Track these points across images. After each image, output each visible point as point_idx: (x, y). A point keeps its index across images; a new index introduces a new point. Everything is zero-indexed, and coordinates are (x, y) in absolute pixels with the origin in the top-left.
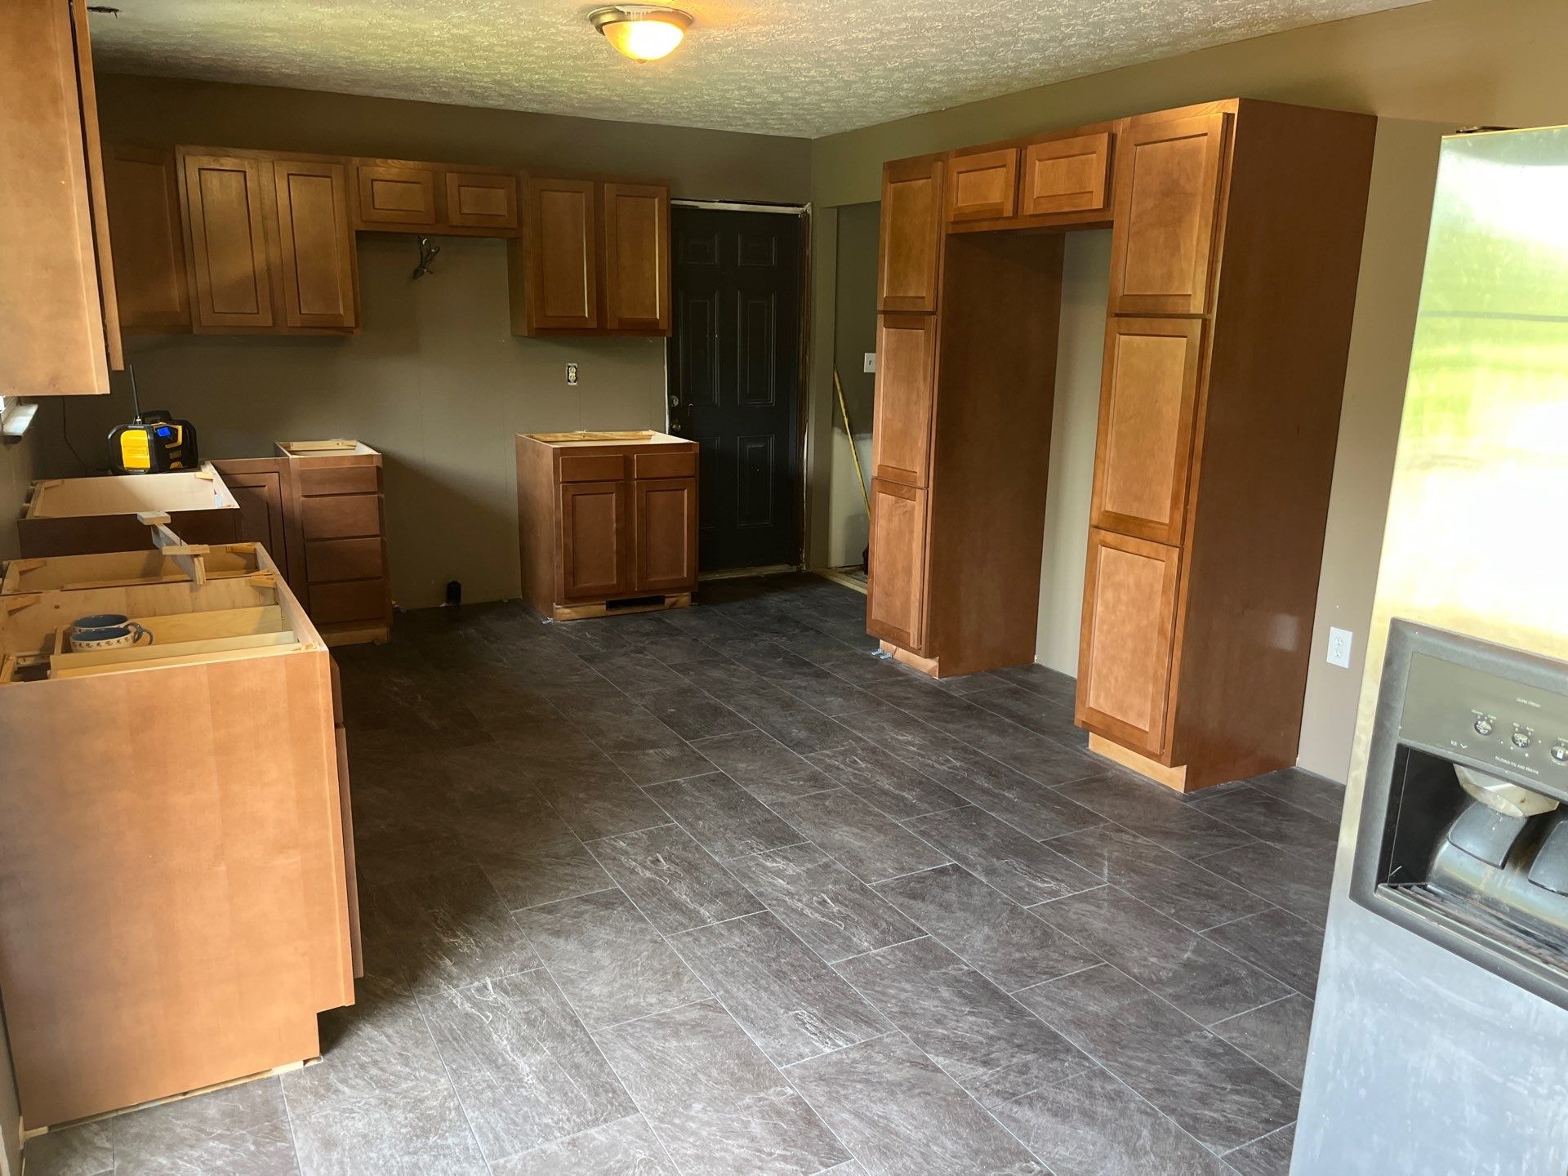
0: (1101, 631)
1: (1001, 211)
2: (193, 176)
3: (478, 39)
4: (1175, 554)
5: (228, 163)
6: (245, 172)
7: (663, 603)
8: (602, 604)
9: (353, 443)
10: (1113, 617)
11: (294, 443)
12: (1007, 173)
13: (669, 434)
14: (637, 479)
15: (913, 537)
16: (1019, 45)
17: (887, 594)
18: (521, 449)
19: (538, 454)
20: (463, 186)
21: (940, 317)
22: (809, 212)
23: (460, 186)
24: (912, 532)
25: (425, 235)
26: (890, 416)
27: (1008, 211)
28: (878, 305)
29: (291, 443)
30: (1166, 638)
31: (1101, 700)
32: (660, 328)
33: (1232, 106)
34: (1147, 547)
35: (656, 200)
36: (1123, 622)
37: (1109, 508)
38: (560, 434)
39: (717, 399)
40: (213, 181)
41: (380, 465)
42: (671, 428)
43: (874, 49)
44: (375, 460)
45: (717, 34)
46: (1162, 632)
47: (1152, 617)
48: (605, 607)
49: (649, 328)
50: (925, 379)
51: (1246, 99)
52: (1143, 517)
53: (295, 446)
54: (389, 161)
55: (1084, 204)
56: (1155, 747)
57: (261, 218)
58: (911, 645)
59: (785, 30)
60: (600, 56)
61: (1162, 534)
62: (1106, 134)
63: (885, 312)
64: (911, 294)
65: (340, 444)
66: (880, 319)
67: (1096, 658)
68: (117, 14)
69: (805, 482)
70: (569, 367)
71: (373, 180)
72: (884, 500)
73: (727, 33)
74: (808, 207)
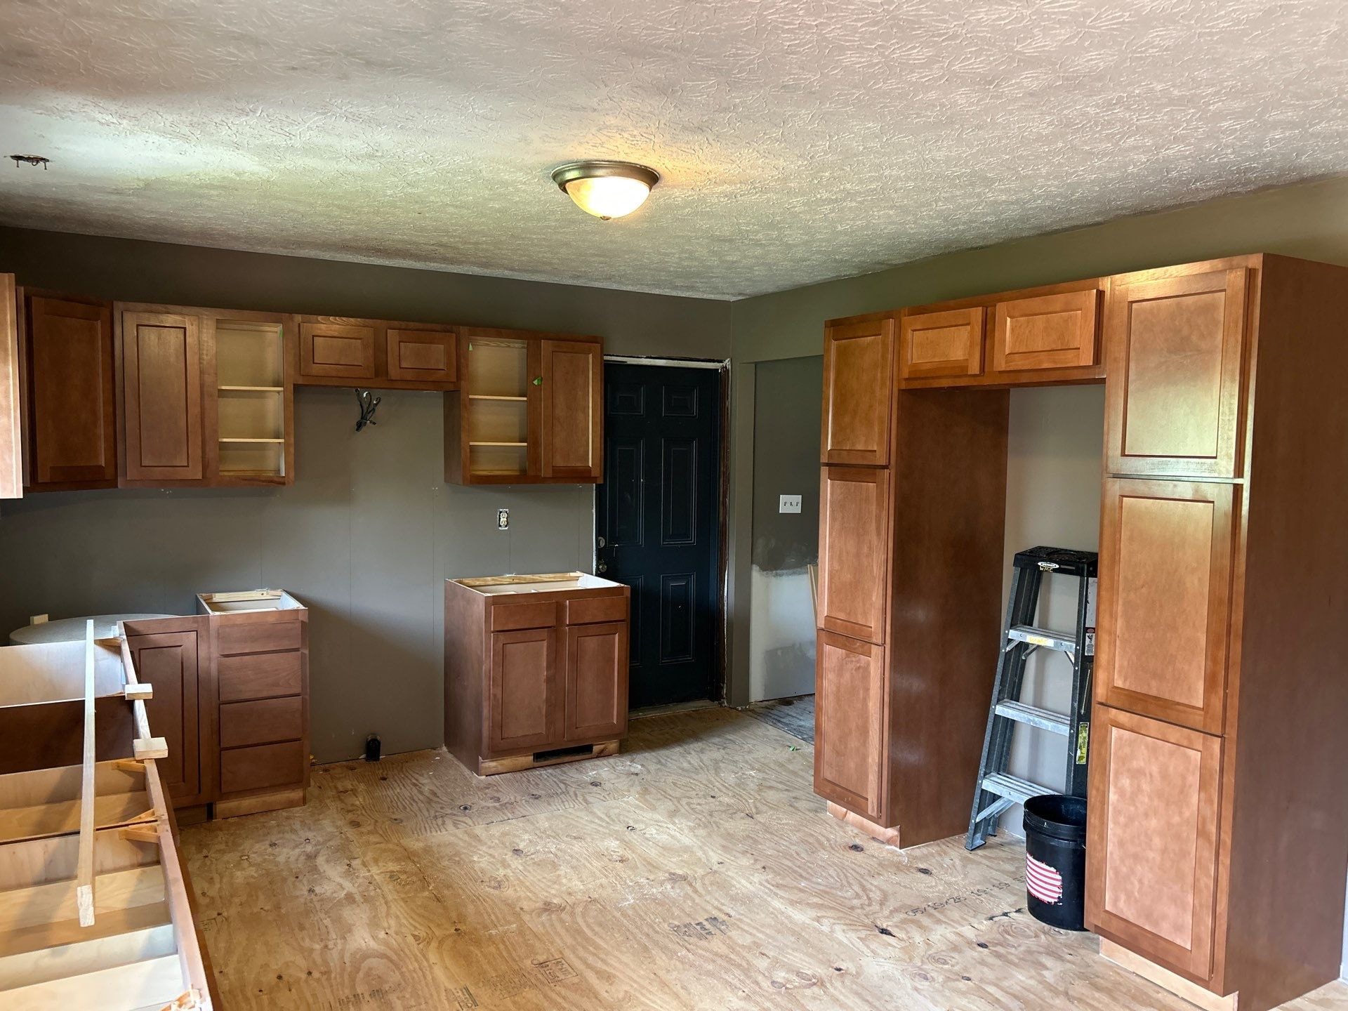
0: (1116, 823)
1: (966, 368)
2: (131, 331)
3: (432, 198)
4: (1216, 744)
5: (170, 319)
6: (185, 328)
7: (591, 751)
8: (530, 755)
9: (279, 592)
10: (1132, 809)
11: (216, 594)
12: (972, 333)
13: (596, 575)
14: (568, 625)
15: (869, 695)
16: (980, 208)
17: (838, 754)
18: (451, 595)
19: (469, 601)
20: (403, 342)
21: (893, 472)
22: (729, 367)
23: (400, 342)
24: (867, 690)
25: (366, 388)
26: (837, 567)
27: (974, 368)
28: (822, 456)
29: (213, 595)
30: (1209, 841)
31: (1121, 904)
32: (593, 475)
33: (1256, 261)
34: (1175, 733)
35: (591, 355)
36: (1146, 815)
37: (1119, 683)
38: (489, 578)
39: (641, 540)
40: (150, 336)
41: (306, 619)
42: (598, 568)
43: (832, 211)
44: (300, 613)
45: (678, 195)
46: (1202, 833)
47: (1187, 814)
48: (532, 758)
49: (582, 476)
50: (879, 534)
51: (1269, 254)
52: (1167, 696)
53: (218, 597)
54: (331, 318)
55: (1070, 360)
56: (1203, 972)
57: (198, 373)
58: (870, 813)
59: (751, 189)
60: (552, 217)
61: (1198, 719)
62: (1095, 291)
63: (827, 465)
64: (860, 447)
65: (265, 595)
66: (824, 471)
67: (1111, 854)
68: (47, 163)
69: (725, 618)
70: (501, 512)
71: (313, 336)
72: (833, 654)
73: (690, 193)
74: (727, 362)
